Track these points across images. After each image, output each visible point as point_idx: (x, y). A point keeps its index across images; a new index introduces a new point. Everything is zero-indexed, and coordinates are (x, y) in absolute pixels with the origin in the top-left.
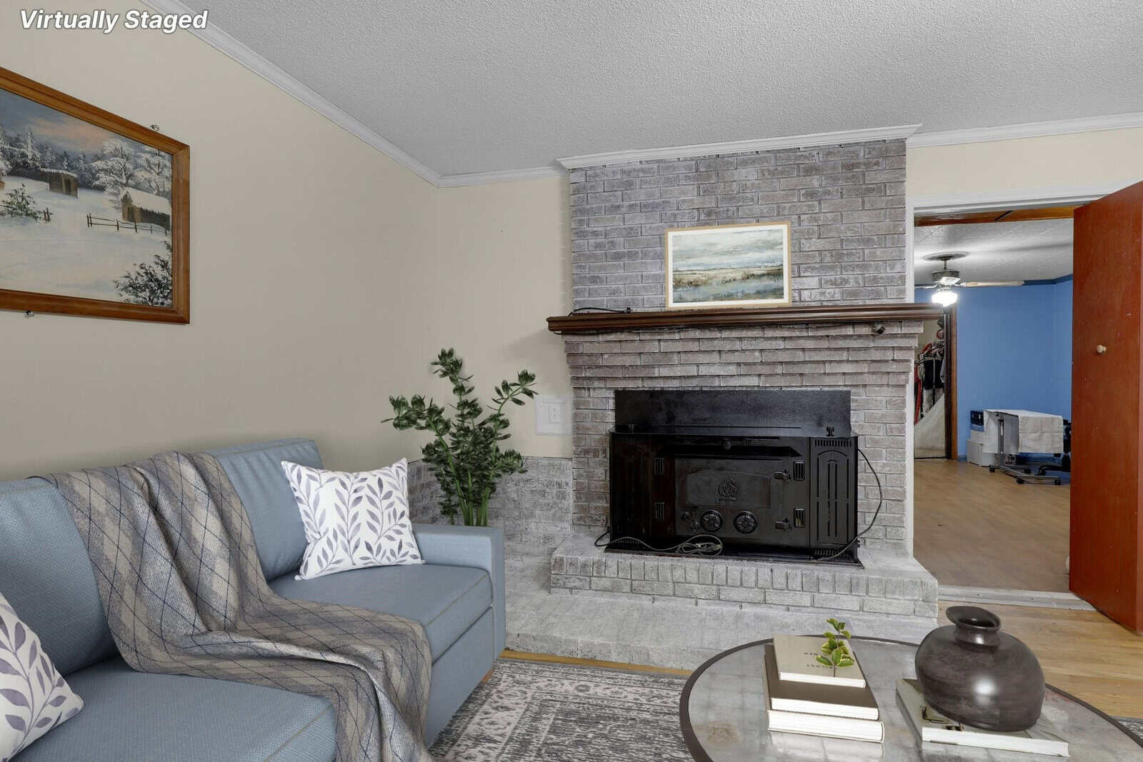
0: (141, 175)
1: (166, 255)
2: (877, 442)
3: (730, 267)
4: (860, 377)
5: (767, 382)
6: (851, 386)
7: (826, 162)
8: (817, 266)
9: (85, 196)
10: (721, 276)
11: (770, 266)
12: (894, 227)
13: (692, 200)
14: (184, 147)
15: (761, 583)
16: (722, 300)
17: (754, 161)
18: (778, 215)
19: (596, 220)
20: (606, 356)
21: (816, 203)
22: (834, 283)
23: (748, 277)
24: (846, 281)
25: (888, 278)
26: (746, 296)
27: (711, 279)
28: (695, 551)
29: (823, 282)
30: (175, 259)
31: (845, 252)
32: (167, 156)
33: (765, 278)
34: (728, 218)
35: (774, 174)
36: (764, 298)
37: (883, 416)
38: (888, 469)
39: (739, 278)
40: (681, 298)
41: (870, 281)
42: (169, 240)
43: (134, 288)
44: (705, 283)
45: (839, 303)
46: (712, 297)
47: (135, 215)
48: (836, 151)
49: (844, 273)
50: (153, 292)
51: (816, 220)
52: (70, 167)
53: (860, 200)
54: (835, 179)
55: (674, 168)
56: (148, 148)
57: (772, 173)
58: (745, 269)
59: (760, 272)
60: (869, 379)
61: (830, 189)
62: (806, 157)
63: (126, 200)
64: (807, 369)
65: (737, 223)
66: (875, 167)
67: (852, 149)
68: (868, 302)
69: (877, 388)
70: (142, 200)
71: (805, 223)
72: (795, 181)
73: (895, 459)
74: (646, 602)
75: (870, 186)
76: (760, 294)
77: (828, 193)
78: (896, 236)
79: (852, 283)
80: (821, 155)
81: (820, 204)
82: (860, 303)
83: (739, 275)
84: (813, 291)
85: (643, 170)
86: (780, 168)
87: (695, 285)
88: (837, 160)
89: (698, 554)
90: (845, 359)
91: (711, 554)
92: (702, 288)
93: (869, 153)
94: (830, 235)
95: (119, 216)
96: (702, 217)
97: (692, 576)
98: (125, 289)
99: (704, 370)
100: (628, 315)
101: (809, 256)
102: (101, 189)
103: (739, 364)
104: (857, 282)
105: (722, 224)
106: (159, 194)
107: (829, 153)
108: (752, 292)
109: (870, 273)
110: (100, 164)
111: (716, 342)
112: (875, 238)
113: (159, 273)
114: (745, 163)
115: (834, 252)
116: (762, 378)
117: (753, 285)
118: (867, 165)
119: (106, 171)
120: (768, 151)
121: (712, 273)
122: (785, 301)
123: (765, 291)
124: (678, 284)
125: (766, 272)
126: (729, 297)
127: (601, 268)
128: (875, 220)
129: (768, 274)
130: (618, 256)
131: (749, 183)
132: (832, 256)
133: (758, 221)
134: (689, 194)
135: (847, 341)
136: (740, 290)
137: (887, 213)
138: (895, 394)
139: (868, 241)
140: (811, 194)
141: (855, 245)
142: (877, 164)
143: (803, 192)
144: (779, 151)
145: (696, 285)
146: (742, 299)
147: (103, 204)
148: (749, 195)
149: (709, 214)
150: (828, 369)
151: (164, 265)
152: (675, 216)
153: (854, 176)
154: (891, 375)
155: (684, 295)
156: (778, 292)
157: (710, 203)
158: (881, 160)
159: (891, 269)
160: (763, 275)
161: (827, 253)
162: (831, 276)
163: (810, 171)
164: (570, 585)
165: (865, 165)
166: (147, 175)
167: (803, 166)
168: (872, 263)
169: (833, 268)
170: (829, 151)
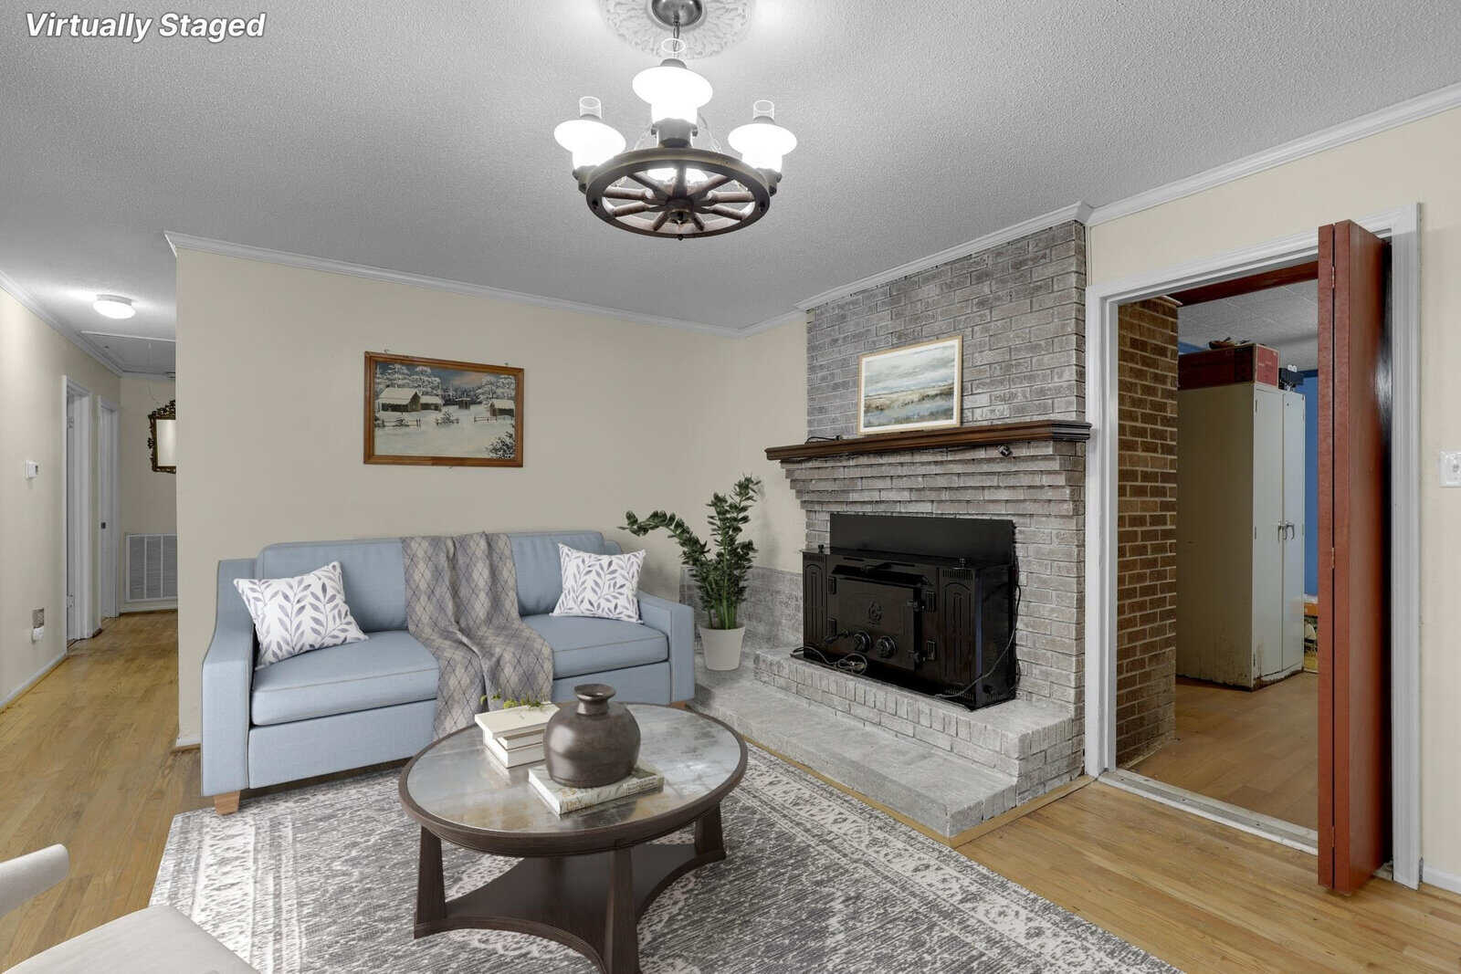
0: (499, 391)
1: (512, 431)
2: (1044, 582)
3: (908, 389)
4: (1022, 505)
5: (938, 509)
6: (1014, 515)
7: (995, 264)
8: (988, 381)
9: (473, 408)
10: (901, 399)
11: (943, 385)
12: (1062, 328)
13: (887, 325)
14: (521, 370)
15: (878, 704)
16: (901, 423)
17: (934, 277)
18: (955, 330)
19: (822, 356)
20: (813, 482)
21: (987, 312)
22: (1003, 399)
23: (924, 398)
24: (1013, 396)
25: (1055, 388)
26: (922, 419)
27: (893, 402)
28: (847, 667)
29: (993, 398)
30: (516, 431)
31: (1014, 362)
32: (513, 377)
33: (938, 398)
34: (914, 339)
35: (951, 288)
36: (936, 419)
37: (1051, 552)
38: (1055, 615)
39: (916, 400)
40: (869, 423)
41: (1037, 393)
42: (513, 422)
43: (496, 450)
44: (889, 407)
45: (1008, 421)
46: (893, 421)
47: (496, 412)
48: (1004, 250)
49: (1012, 387)
50: (505, 451)
51: (987, 331)
52: (468, 396)
53: (1028, 301)
54: (1003, 282)
55: (875, 296)
56: (503, 376)
57: (949, 286)
58: (922, 391)
59: (934, 393)
60: (1030, 508)
61: (1000, 293)
62: (978, 263)
63: (492, 406)
64: (968, 495)
65: (919, 342)
66: (1043, 261)
67: (1019, 245)
68: (1035, 418)
69: (1044, 519)
70: (499, 404)
71: (978, 335)
72: (968, 291)
73: (1064, 603)
74: (804, 703)
75: (1039, 283)
76: (934, 415)
77: (998, 299)
78: (1064, 338)
79: (1020, 397)
80: (990, 259)
81: (991, 312)
82: (1028, 419)
83: (916, 397)
84: (985, 409)
85: (852, 303)
86: (955, 280)
87: (880, 409)
88: (1006, 260)
89: (849, 671)
90: (995, 484)
91: (857, 673)
92: (886, 412)
93: (1037, 245)
94: (1000, 345)
95: (488, 414)
96: (895, 341)
97: (833, 688)
98: (491, 451)
99: (885, 496)
100: (838, 443)
101: (980, 371)
102: (480, 403)
103: (911, 489)
104: (1025, 397)
105: (910, 345)
106: (508, 399)
107: (999, 254)
108: (926, 414)
109: (1038, 385)
110: (480, 391)
111: (884, 467)
112: (1042, 343)
113: (508, 441)
114: (927, 280)
115: (1003, 364)
116: (935, 504)
117: (929, 406)
118: (1035, 260)
119: (483, 394)
120: (946, 264)
121: (895, 396)
122: (953, 422)
123: (937, 412)
124: (868, 409)
125: (939, 392)
126: (908, 420)
127: (827, 399)
128: (1043, 322)
129: (941, 394)
130: (836, 387)
131: (930, 300)
132: (1001, 369)
133: (937, 338)
134: (884, 321)
135: (991, 465)
136: (916, 412)
137: (1056, 313)
138: (1063, 527)
139: (1034, 348)
140: (982, 303)
141: (1023, 354)
142: (1044, 257)
143: (975, 301)
144: (954, 262)
145: (882, 409)
146: (917, 422)
147: (481, 410)
148: (930, 313)
149: (899, 338)
150: (988, 495)
151: (511, 436)
152: (874, 342)
153: (1021, 276)
154: (1052, 504)
155: (873, 420)
156: (947, 413)
157: (899, 326)
158: (1048, 251)
159: (1059, 378)
160: (937, 395)
161: (996, 365)
162: (1000, 390)
163: (982, 277)
164: (763, 679)
165: (1032, 260)
166: (502, 390)
167: (975, 273)
168: (1039, 372)
169: (1002, 382)
170: (998, 252)
